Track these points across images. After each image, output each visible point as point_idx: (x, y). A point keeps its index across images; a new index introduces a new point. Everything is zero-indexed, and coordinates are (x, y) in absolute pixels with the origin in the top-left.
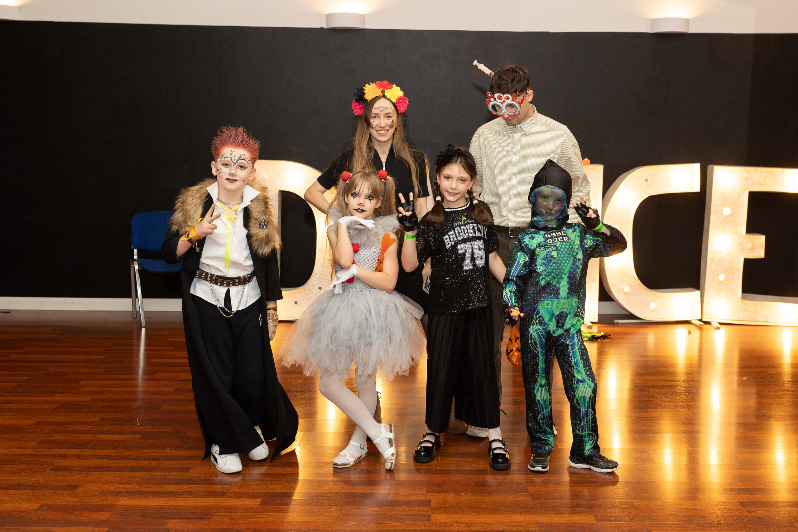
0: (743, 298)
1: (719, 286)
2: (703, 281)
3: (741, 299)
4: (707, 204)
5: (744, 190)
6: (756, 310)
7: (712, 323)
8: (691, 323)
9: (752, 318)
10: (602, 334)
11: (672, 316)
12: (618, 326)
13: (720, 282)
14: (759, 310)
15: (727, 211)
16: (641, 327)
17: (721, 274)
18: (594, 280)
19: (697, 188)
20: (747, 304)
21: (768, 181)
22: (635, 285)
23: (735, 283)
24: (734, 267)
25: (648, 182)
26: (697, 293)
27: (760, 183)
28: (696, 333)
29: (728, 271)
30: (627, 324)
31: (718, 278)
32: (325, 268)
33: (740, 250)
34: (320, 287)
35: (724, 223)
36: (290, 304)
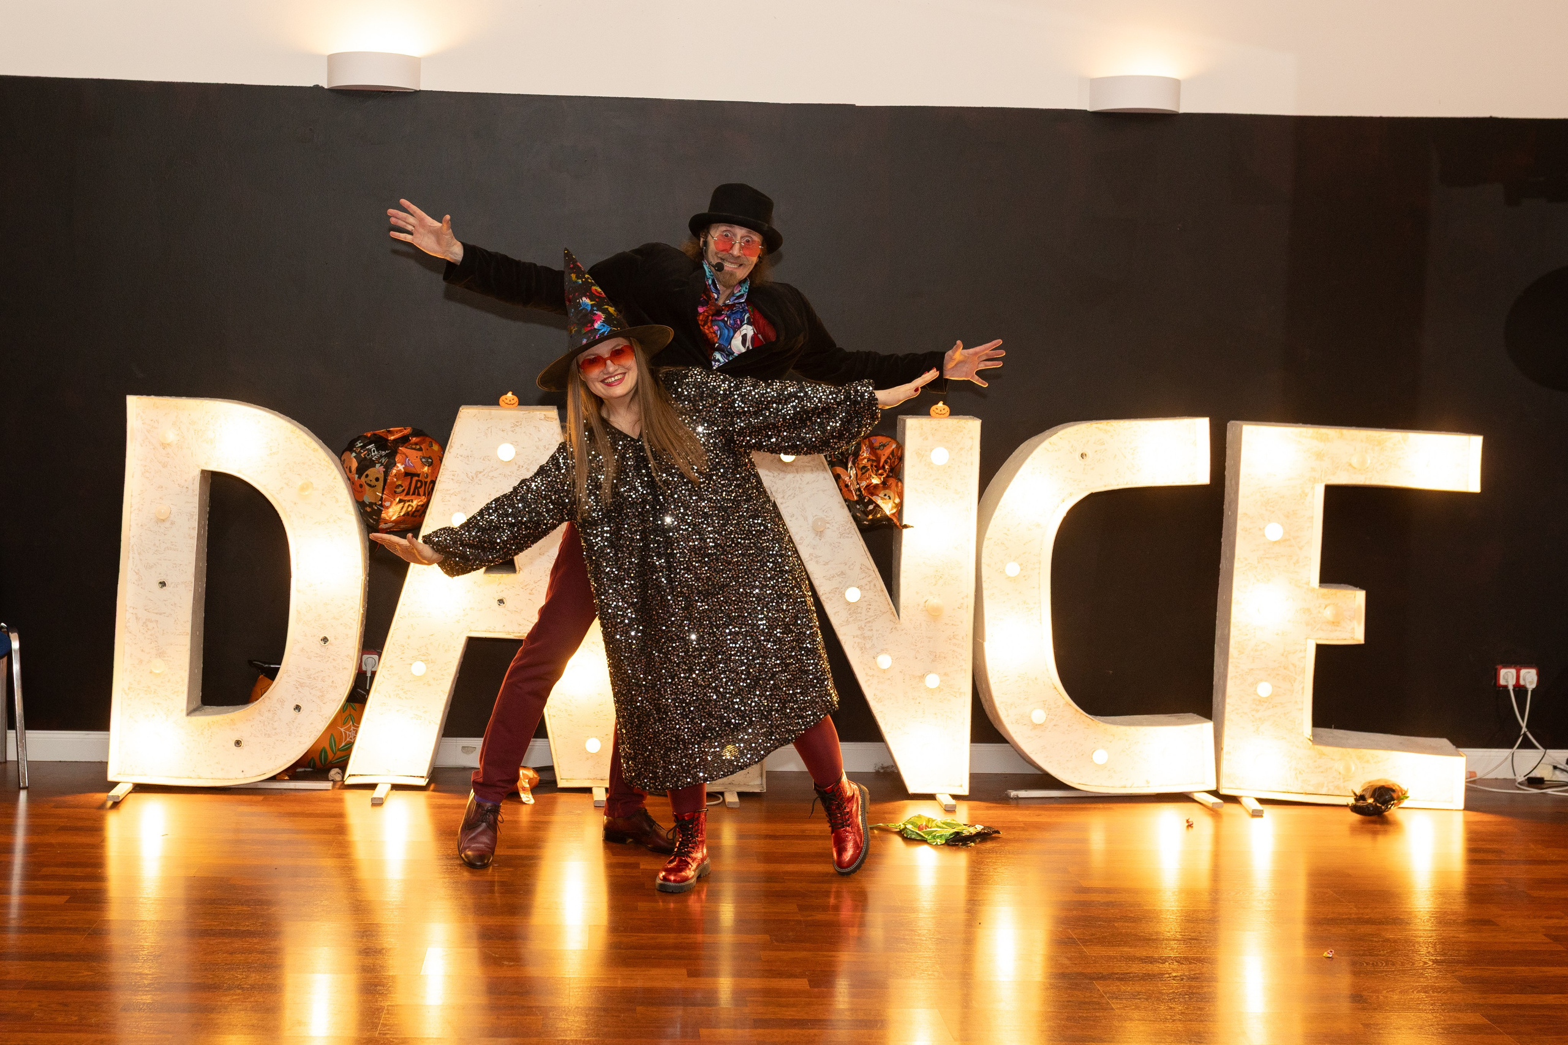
0: (1316, 739)
1: (1257, 711)
2: (1220, 696)
3: (1311, 743)
4: (1228, 514)
5: (1315, 480)
6: (1348, 769)
7: (1244, 800)
8: (1194, 801)
9: (1338, 787)
10: (979, 828)
11: (1148, 782)
12: (1017, 807)
13: (1261, 701)
14: (1353, 768)
15: (1274, 531)
16: (1073, 809)
17: (1261, 680)
18: (960, 694)
19: (1200, 475)
20: (1324, 754)
21: (1369, 462)
22: (1058, 707)
23: (1296, 702)
24: (1293, 665)
25: (1088, 460)
26: (1206, 728)
27: (1350, 465)
28: (1205, 825)
29: (1278, 674)
30: (1039, 801)
31: (1255, 691)
32: (310, 659)
33: (1307, 624)
34: (297, 706)
35: (1267, 559)
36: (224, 746)
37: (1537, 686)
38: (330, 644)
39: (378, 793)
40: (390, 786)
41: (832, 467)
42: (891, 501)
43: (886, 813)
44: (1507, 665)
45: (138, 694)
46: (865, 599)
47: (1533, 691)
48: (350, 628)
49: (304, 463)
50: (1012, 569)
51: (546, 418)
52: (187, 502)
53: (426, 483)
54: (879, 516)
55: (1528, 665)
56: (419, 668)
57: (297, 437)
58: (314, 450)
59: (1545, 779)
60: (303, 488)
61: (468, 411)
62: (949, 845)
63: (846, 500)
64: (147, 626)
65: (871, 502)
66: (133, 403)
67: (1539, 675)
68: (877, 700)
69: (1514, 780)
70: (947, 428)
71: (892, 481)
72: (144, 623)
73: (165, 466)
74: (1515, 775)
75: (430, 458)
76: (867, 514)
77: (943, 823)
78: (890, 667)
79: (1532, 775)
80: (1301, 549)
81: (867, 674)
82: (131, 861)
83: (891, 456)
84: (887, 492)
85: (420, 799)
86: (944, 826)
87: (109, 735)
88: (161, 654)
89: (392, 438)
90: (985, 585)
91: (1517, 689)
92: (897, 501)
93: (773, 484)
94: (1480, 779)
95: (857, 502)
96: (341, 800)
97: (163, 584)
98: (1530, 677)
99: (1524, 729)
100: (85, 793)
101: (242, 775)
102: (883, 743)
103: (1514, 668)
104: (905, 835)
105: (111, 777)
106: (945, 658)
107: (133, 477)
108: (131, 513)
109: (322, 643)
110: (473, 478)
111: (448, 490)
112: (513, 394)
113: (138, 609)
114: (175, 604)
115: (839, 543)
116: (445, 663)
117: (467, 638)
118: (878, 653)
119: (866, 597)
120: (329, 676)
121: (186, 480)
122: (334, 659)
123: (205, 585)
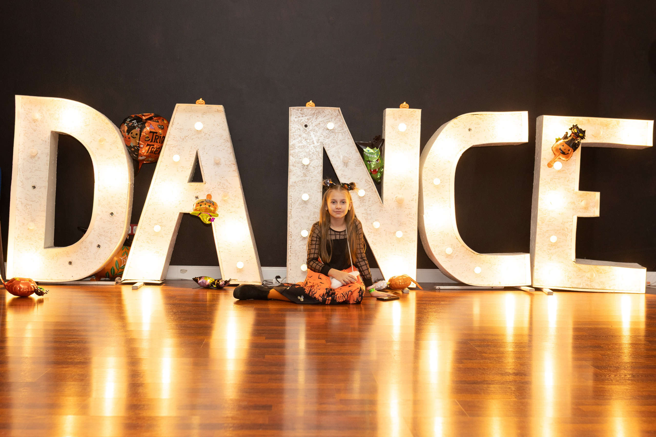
0: (577, 262)
1: (550, 250)
2: (533, 243)
3: (575, 263)
4: (536, 158)
6: (592, 275)
7: (544, 290)
8: (521, 290)
9: (587, 285)
12: (439, 292)
13: (552, 245)
14: (594, 275)
15: (558, 166)
16: (465, 293)
17: (552, 235)
18: (412, 240)
19: (524, 138)
20: (581, 270)
21: (602, 133)
22: (458, 247)
23: (568, 246)
24: (567, 228)
25: (471, 132)
26: (526, 257)
28: (526, 300)
29: (560, 232)
31: (549, 240)
32: (105, 223)
33: (573, 210)
34: (99, 245)
35: (555, 179)
36: (63, 264)
38: (115, 216)
39: (136, 286)
40: (143, 283)
45: (22, 240)
46: (368, 196)
48: (124, 208)
49: (102, 130)
51: (218, 111)
52: (46, 148)
53: (160, 137)
56: (157, 228)
57: (99, 117)
58: (107, 124)
60: (101, 141)
61: (181, 106)
64: (26, 207)
66: (19, 99)
68: (373, 244)
70: (406, 115)
72: (25, 205)
73: (35, 131)
75: (162, 126)
78: (380, 228)
80: (570, 174)
81: (368, 231)
85: (158, 288)
88: (33, 220)
89: (144, 118)
90: (424, 190)
93: (324, 141)
94: (651, 284)
96: (120, 289)
97: (34, 187)
101: (72, 278)
106: (405, 224)
107: (20, 136)
108: (19, 153)
109: (111, 215)
110: (183, 139)
111: (171, 145)
112: (202, 99)
113: (21, 199)
114: (40, 197)
115: (355, 169)
116: (170, 227)
117: (180, 213)
118: (374, 222)
119: (368, 195)
120: (114, 231)
121: (45, 138)
122: (116, 223)
123: (56, 189)
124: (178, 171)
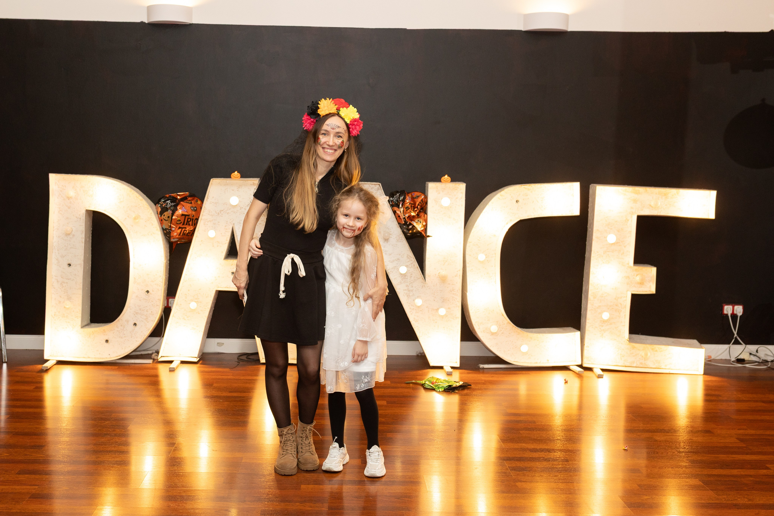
0: (630, 340)
1: (602, 326)
2: (584, 319)
3: (628, 342)
4: (589, 229)
5: (632, 213)
6: (646, 355)
7: (594, 370)
8: (570, 370)
9: (641, 363)
10: (461, 383)
11: (548, 360)
12: (483, 373)
13: (604, 321)
14: (649, 354)
15: (612, 238)
16: (510, 374)
17: (605, 311)
18: (456, 318)
19: (575, 211)
20: (635, 347)
21: (659, 204)
22: (504, 324)
23: (621, 322)
24: (620, 304)
25: (519, 203)
26: (577, 334)
27: (650, 205)
28: (575, 382)
29: (613, 309)
30: (494, 370)
31: (601, 316)
32: (141, 301)
33: (628, 284)
34: (135, 323)
35: (608, 252)
36: (100, 343)
37: (743, 314)
38: (150, 294)
39: (172, 365)
40: (179, 362)
41: (392, 207)
42: (421, 224)
43: (417, 376)
44: (728, 304)
45: (59, 318)
46: (409, 273)
47: (741, 317)
48: (160, 286)
49: (136, 206)
50: (482, 257)
51: (254, 184)
52: (80, 225)
53: (193, 219)
54: (415, 231)
55: (738, 304)
56: (193, 305)
57: (133, 194)
58: (141, 200)
59: (746, 359)
60: (136, 218)
61: (216, 180)
62: (445, 392)
63: (399, 224)
64: (62, 285)
65: (410, 224)
66: (53, 177)
67: (744, 309)
68: (416, 321)
69: (730, 360)
70: (449, 188)
71: (422, 214)
72: (61, 284)
73: (69, 208)
74: (730, 357)
75: (196, 207)
76: (409, 230)
77: (444, 381)
78: (422, 305)
79: (739, 357)
81: (410, 308)
82: (57, 398)
83: (421, 202)
84: (419, 219)
85: (195, 368)
86: (444, 382)
87: (44, 337)
88: (69, 299)
89: (179, 198)
90: (467, 265)
91: (733, 316)
92: (424, 224)
94: (713, 359)
95: (404, 224)
96: (156, 369)
97: (70, 265)
98: (739, 310)
99: (736, 335)
100: (32, 364)
101: (109, 356)
102: (418, 341)
103: (731, 305)
104: (425, 387)
105: (46, 357)
106: (448, 300)
107: (54, 213)
108: (53, 231)
109: (146, 293)
110: (219, 213)
111: (206, 219)
112: (238, 172)
113: (57, 277)
114: (76, 274)
115: (397, 244)
116: (207, 303)
117: (217, 291)
118: (415, 298)
119: (409, 271)
120: (150, 309)
121: (79, 215)
122: (152, 301)
123: (91, 265)
124: (213, 246)
